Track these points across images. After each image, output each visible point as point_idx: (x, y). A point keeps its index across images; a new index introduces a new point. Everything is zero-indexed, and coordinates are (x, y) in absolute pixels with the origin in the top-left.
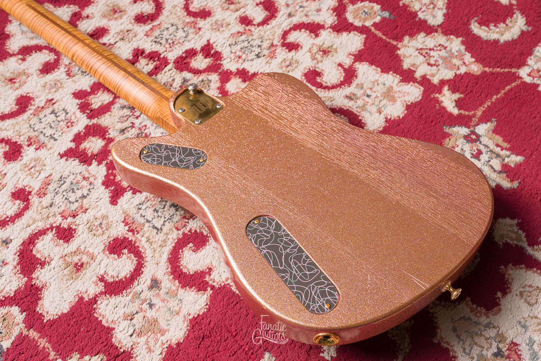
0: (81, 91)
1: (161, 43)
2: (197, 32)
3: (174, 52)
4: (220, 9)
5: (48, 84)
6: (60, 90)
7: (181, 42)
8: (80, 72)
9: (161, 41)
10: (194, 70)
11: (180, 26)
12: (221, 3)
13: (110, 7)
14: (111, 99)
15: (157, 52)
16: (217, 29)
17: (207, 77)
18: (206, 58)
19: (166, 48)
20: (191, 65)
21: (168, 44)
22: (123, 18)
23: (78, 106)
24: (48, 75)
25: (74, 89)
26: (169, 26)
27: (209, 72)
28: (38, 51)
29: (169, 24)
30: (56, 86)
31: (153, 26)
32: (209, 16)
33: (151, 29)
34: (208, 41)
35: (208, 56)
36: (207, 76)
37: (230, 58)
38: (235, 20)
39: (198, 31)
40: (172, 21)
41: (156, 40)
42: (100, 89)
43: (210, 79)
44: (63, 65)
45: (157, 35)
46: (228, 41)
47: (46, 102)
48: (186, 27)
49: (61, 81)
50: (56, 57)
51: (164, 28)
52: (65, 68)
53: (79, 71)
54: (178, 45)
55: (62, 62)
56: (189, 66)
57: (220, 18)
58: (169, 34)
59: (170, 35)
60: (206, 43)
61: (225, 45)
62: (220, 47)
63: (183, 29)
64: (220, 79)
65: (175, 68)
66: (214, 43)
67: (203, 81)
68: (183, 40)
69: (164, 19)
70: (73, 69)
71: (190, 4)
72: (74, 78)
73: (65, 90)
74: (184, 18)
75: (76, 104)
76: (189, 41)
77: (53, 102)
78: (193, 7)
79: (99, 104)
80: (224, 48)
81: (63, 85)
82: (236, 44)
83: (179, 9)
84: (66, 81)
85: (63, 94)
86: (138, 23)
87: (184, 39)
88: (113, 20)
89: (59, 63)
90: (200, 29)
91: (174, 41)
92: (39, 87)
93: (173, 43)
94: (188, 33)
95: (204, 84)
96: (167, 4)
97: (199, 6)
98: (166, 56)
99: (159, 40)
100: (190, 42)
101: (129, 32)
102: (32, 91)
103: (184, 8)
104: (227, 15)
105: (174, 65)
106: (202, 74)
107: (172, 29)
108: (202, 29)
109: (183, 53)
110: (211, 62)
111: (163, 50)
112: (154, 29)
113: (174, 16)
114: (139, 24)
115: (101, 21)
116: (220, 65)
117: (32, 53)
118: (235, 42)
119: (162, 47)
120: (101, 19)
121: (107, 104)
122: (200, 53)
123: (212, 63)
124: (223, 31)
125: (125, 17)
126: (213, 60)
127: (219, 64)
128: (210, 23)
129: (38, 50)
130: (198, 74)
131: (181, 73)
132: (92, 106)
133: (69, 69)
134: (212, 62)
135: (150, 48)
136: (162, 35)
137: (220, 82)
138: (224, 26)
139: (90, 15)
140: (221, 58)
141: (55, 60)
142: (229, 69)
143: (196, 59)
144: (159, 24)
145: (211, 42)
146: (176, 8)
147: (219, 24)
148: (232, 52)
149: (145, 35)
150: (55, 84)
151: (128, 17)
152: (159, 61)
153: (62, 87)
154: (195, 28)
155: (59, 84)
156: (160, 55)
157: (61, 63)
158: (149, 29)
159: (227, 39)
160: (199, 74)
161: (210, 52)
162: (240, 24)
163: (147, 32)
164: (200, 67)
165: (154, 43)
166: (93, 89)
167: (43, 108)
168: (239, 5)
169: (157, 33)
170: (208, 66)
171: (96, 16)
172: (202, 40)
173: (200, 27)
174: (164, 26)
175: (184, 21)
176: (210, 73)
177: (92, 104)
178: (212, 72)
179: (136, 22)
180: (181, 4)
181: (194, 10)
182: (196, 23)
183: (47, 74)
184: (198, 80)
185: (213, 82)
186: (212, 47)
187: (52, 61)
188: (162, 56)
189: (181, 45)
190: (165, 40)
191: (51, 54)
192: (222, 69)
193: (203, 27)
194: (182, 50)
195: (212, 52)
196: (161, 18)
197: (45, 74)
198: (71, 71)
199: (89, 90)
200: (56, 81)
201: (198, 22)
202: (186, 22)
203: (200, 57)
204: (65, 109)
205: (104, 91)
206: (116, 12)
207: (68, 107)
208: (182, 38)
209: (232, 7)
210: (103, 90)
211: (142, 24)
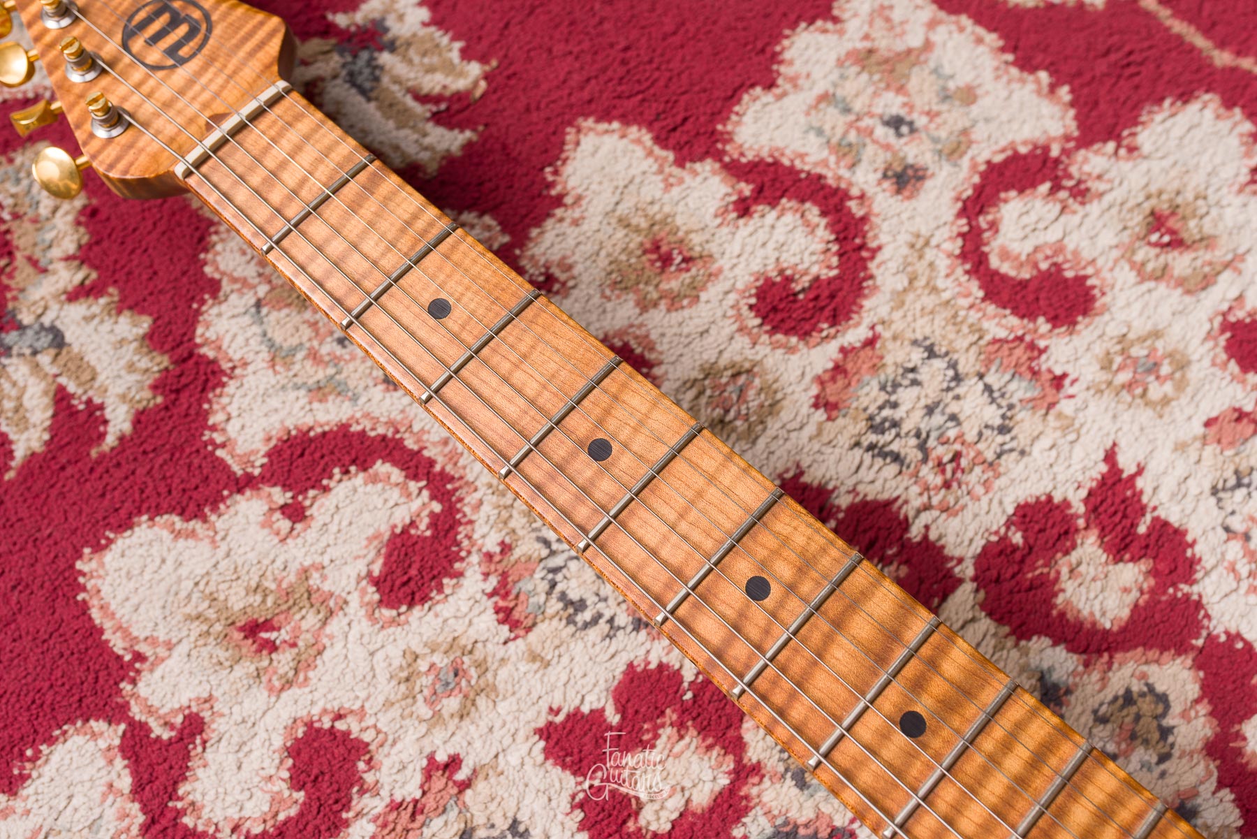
0: (575, 716)
1: (897, 458)
2: (1049, 399)
3: (968, 514)
4: (1125, 275)
5: (423, 666)
6: (482, 702)
7: (990, 456)
8: (555, 606)
9: (895, 447)
10: (1078, 626)
11: (968, 363)
12: (1125, 237)
13: (637, 230)
14: (724, 781)
15: (888, 504)
16: (1139, 391)
17: (1144, 676)
18: (1118, 559)
19: (927, 488)
20: (1060, 600)
21: (930, 464)
22: (704, 296)
23: (579, 815)
24: (417, 611)
25: (544, 706)
26: (917, 356)
27: (1147, 645)
28: (353, 469)
29: (915, 343)
30: (464, 683)
31: (843, 350)
32: (1085, 312)
33: (838, 369)
34: (1110, 457)
35: (1126, 547)
36: (1145, 668)
37: (1233, 569)
38: (1210, 344)
39: (1050, 391)
40: (922, 328)
41: (872, 438)
42: (662, 713)
43: (1160, 688)
44: (475, 558)
45: (872, 409)
46: (1199, 461)
47: (428, 774)
48: (993, 369)
49: (479, 654)
50: (437, 507)
51: (896, 364)
52: (486, 575)
53: (549, 593)
54: (978, 470)
55: (469, 537)
56: (1048, 601)
57: (1140, 327)
58: (923, 402)
59: (930, 410)
60: (1104, 468)
61: (1193, 487)
62: (1173, 495)
63: (981, 376)
64: (1208, 691)
65: (990, 614)
66: (1140, 471)
67: (1128, 698)
68: (995, 447)
69: (883, 311)
70: (525, 586)
71: (986, 235)
72: (532, 636)
73: (503, 707)
74: (974, 316)
75: (565, 805)
76: (1023, 453)
77: (461, 776)
78: (1005, 255)
79: (674, 806)
80: (1189, 504)
81: (489, 675)
82: (1239, 485)
83: (943, 263)
84: (501, 652)
85: (497, 734)
86: (774, 330)
87: (1000, 439)
88: (663, 305)
89: (458, 544)
90: (1058, 381)
91: (957, 447)
92: (385, 688)
93: (957, 456)
94: (1011, 407)
95: (1138, 718)
96: (885, 226)
97: (1027, 247)
98: (933, 536)
99: (888, 436)
100: (1026, 459)
101: (742, 380)
102: (356, 707)
103: (963, 256)
104: (1165, 311)
105: (982, 594)
106: (1119, 656)
107: (934, 374)
108: (1067, 382)
109: (1009, 524)
110: (1145, 586)
111: (917, 502)
112: (849, 366)
113: (929, 301)
114: (779, 337)
115: (609, 306)
116: (1193, 610)
117: (331, 477)
118: (1236, 472)
119: (905, 481)
120: (609, 299)
121: (712, 810)
122: (1086, 528)
123: (1152, 591)
124: (1166, 401)
125: (712, 292)
126: (1153, 573)
127: (1187, 596)
128: (1098, 349)
129: (353, 462)
130: (1099, 652)
131: (1023, 643)
132: (642, 822)
133: (504, 575)
134: (1152, 582)
135: (850, 483)
136: (895, 405)
137: (1212, 714)
138: (1165, 369)
139: (556, 271)
140: (1192, 563)
141: (435, 519)
142: (1239, 636)
143: (1079, 564)
144: (870, 343)
145: (1127, 464)
146: (930, 254)
147: (1136, 361)
148: (1227, 529)
149: (816, 406)
150: (456, 675)
151: (727, 293)
152: (907, 562)
153: (489, 690)
154: (1035, 373)
155: (473, 673)
156: (905, 525)
157: (466, 543)
158: (830, 365)
159: (1194, 456)
160: (1106, 656)
161: (1134, 525)
162: (1233, 366)
163: (820, 381)
164: (1104, 614)
165: (868, 457)
166: (630, 711)
167: (417, 809)
168: (1208, 256)
169: (868, 394)
170: (1136, 606)
171: (585, 278)
172: (1078, 451)
173: (1058, 372)
174: (896, 355)
175: (981, 334)
176: (1153, 654)
177: (640, 806)
178: (1164, 648)
179: (767, 328)
180: (945, 233)
181: (1006, 268)
182: (1032, 346)
183: (411, 605)
184: (1109, 694)
185: (1176, 708)
186: (1138, 494)
187: (423, 528)
188: (915, 532)
189: (990, 474)
190: (913, 442)
191: (413, 486)
192: (1204, 633)
193: (1069, 369)
194: (1001, 503)
195: (1142, 529)
196: (874, 307)
197: (404, 608)
198: (517, 597)
199: (613, 717)
200: (459, 653)
201: (1042, 344)
202: (988, 338)
203: (1089, 548)
204: (521, 828)
205: (680, 726)
206: (666, 260)
207: (532, 815)
208: (987, 433)
209: (1181, 263)
210: (675, 717)
211: (794, 340)
